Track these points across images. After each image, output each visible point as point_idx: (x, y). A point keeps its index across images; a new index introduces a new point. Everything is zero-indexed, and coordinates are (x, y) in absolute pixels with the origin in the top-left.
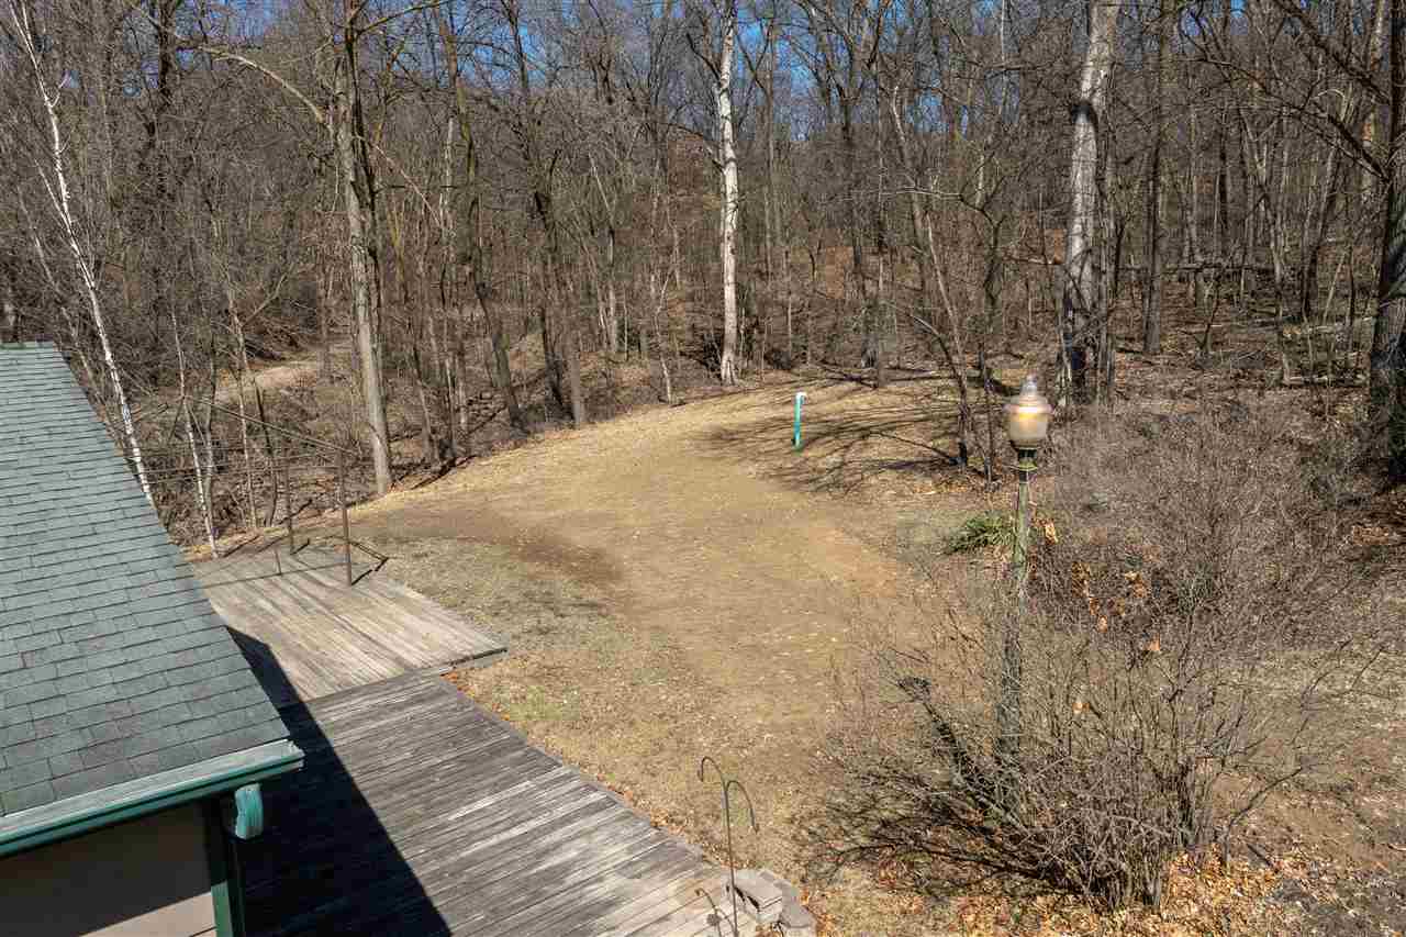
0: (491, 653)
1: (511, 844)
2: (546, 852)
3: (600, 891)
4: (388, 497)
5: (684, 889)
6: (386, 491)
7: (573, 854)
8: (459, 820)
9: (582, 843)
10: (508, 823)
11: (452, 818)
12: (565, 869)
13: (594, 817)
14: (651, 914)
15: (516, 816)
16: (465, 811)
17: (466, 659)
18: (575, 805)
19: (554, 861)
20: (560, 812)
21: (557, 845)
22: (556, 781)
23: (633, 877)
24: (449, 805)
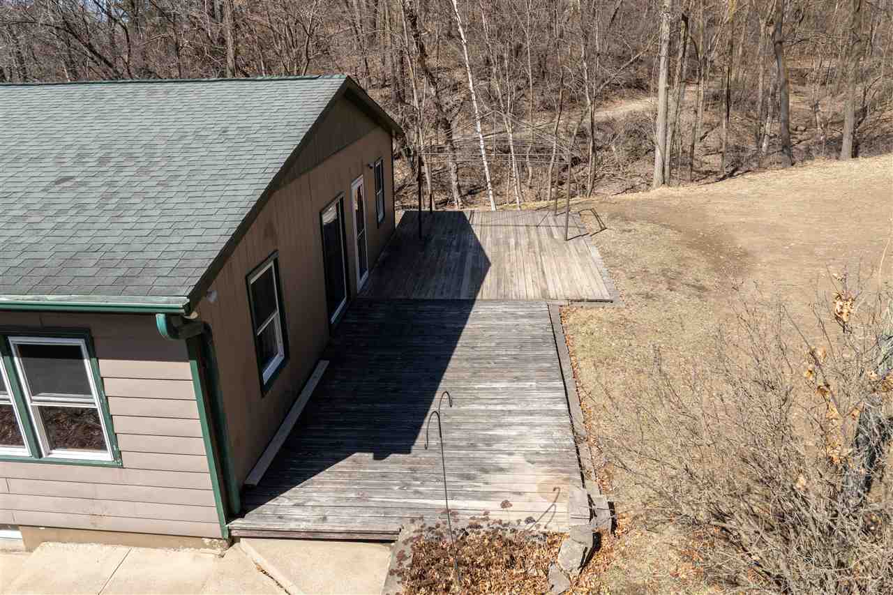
0: (601, 301)
1: (488, 413)
2: (501, 426)
3: (504, 460)
4: (657, 190)
5: (548, 482)
6: (658, 187)
7: (513, 433)
8: (479, 389)
9: (524, 429)
10: (499, 401)
11: (476, 387)
12: (499, 439)
13: (547, 418)
14: (515, 487)
15: (508, 399)
16: (488, 385)
17: (582, 300)
18: (545, 407)
19: (500, 432)
20: (535, 407)
21: (511, 425)
22: (549, 388)
23: (529, 461)
24: (482, 379)
